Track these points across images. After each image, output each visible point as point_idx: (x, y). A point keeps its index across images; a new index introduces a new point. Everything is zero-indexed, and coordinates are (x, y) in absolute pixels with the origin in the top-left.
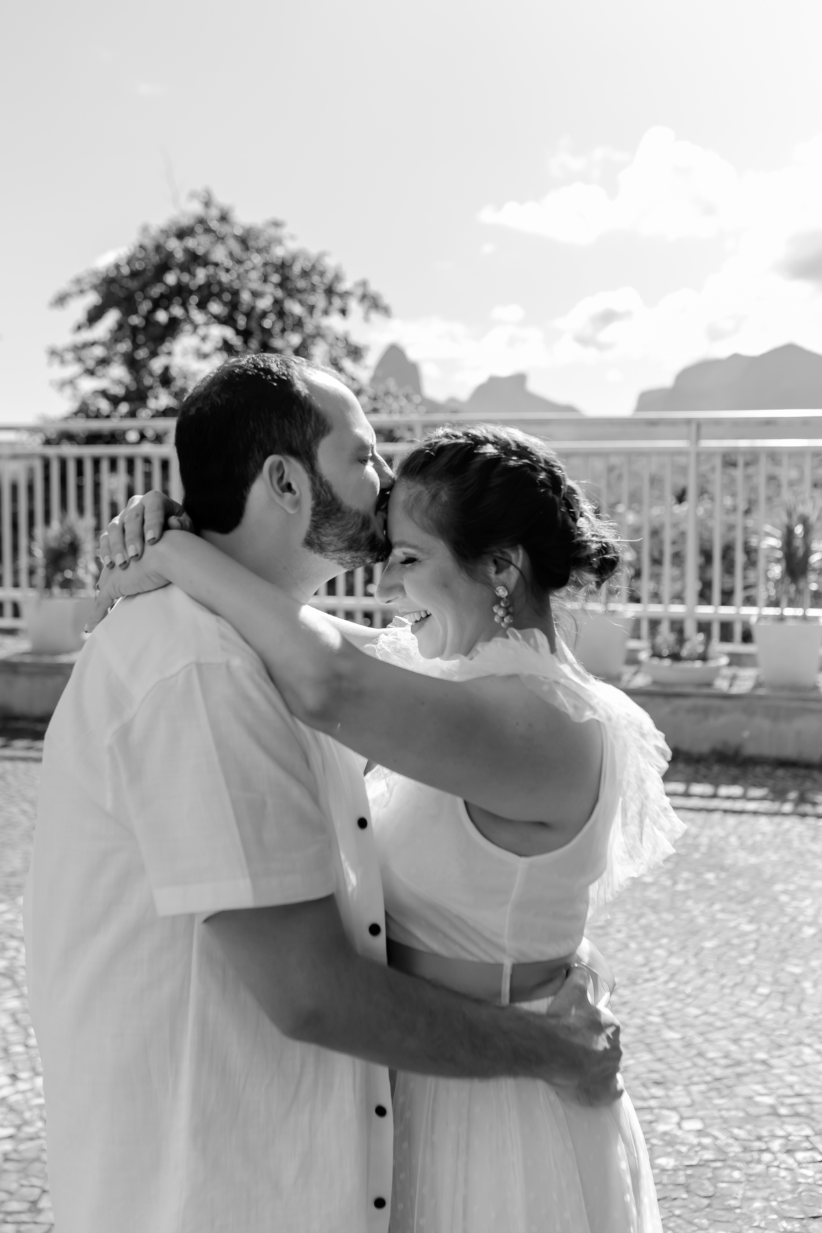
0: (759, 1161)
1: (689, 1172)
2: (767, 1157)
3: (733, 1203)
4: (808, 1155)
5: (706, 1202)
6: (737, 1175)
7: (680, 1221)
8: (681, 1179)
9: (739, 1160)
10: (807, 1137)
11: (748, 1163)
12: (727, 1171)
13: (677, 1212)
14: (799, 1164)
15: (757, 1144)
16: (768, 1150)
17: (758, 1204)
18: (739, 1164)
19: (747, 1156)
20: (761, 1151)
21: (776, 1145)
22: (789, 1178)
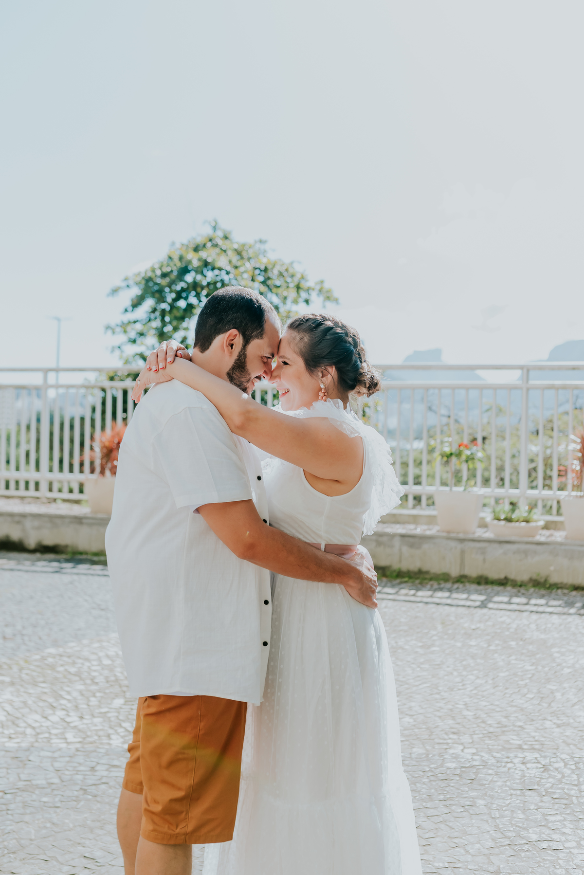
0: (505, 767)
1: (463, 769)
2: (509, 765)
3: (485, 782)
4: (534, 765)
5: (470, 781)
6: (490, 772)
7: (452, 788)
8: (458, 772)
9: (493, 766)
10: (536, 758)
11: (498, 767)
12: (486, 770)
13: (452, 785)
14: (528, 769)
15: (506, 760)
16: (511, 762)
17: (499, 784)
18: (493, 767)
19: (499, 764)
20: (507, 762)
21: (517, 760)
22: (520, 774)
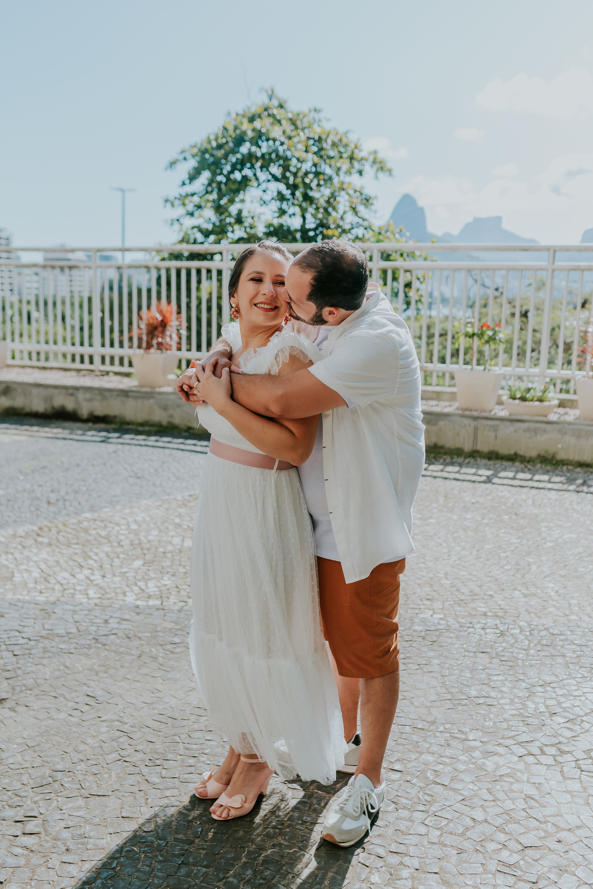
0: (466, 631)
1: (428, 632)
2: (471, 630)
3: (444, 644)
4: (493, 631)
5: (431, 643)
6: (452, 635)
7: (413, 648)
8: (423, 634)
9: (456, 630)
10: (496, 625)
11: (459, 631)
12: (448, 633)
13: (414, 645)
14: (486, 634)
15: (468, 625)
16: (473, 627)
17: (456, 646)
18: (455, 632)
19: (461, 629)
20: (469, 627)
21: (478, 626)
22: (477, 638)
